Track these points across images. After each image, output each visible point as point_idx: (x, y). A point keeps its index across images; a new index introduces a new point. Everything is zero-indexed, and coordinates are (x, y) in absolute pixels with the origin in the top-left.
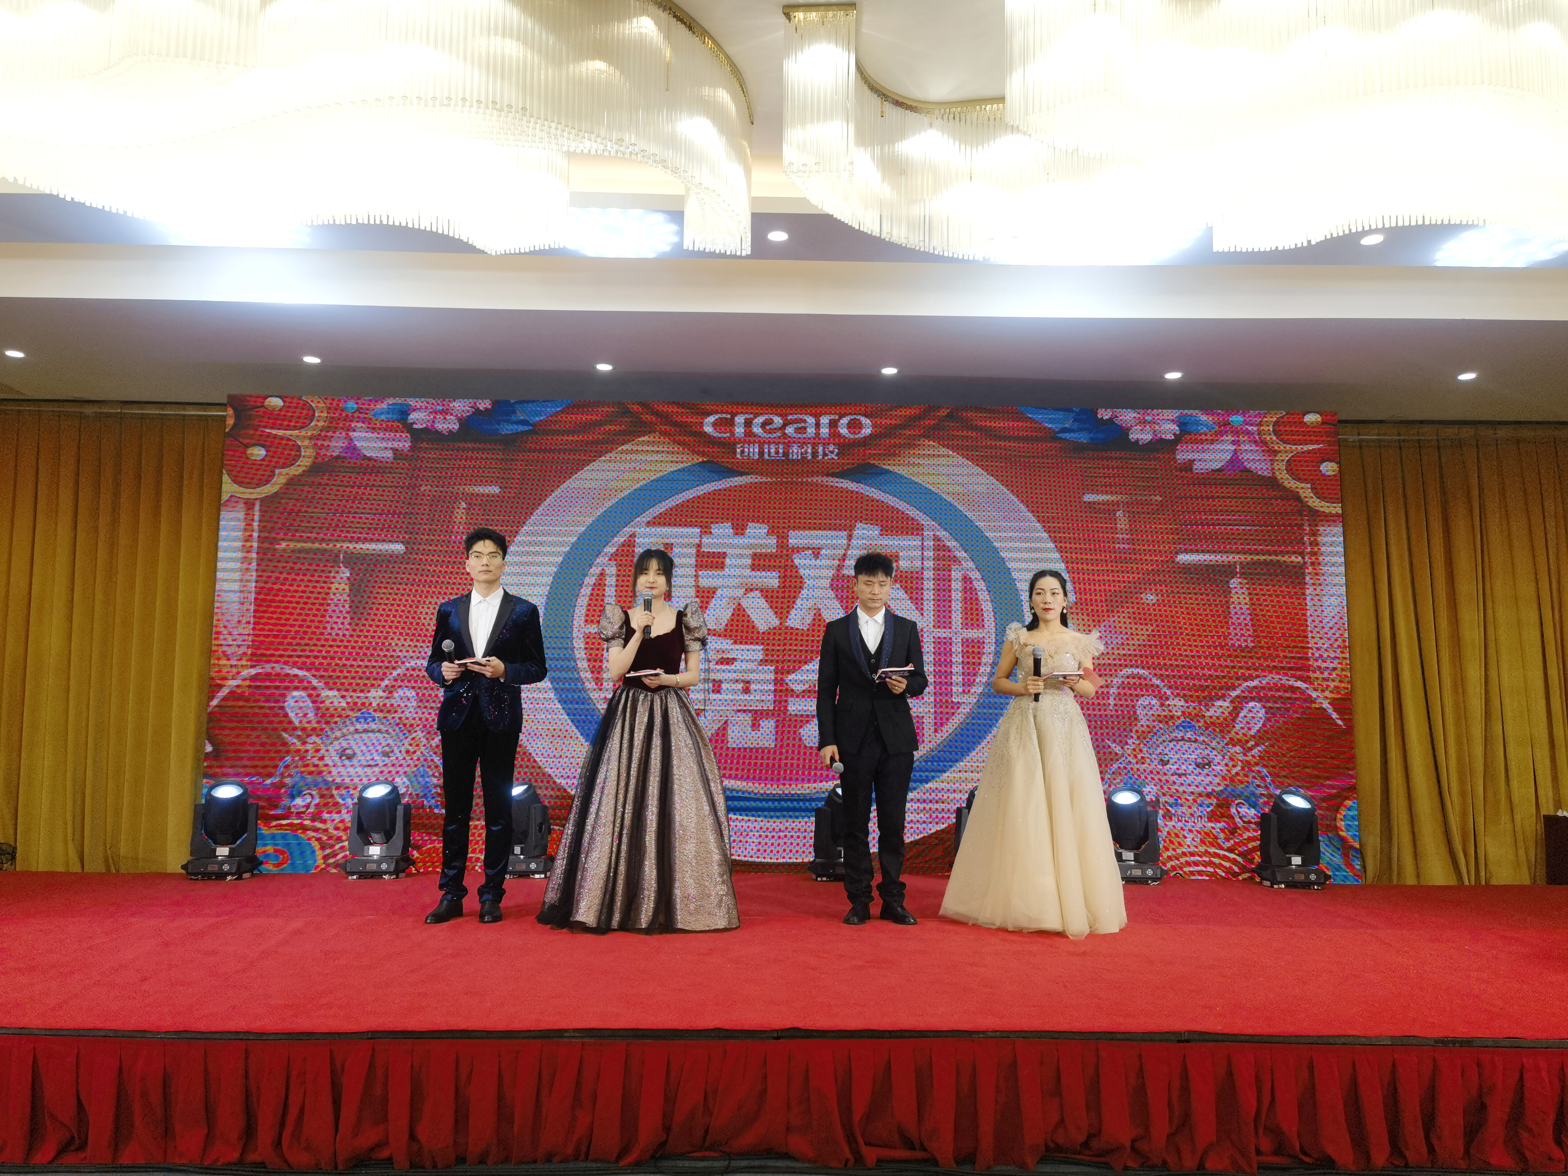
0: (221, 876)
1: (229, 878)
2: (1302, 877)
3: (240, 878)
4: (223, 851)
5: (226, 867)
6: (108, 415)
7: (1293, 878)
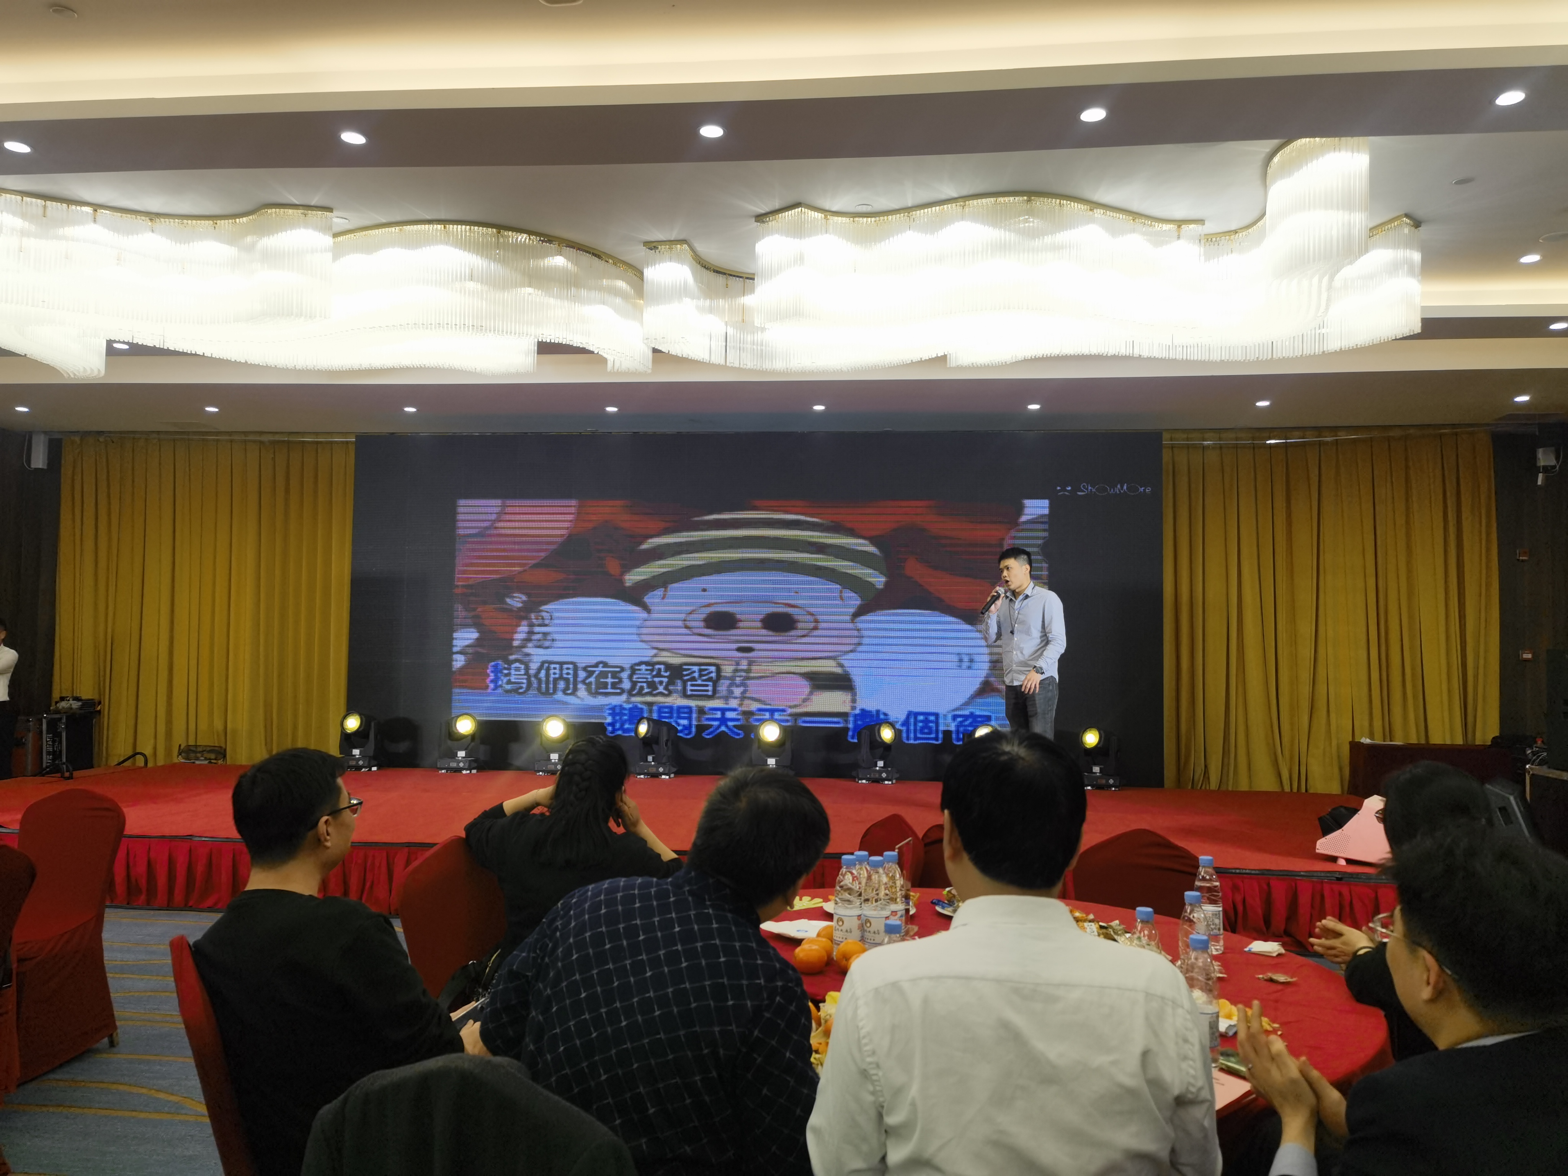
0: (358, 768)
1: (363, 770)
2: (1104, 781)
3: (370, 770)
4: (356, 752)
5: (361, 763)
6: (279, 442)
7: (1097, 782)
